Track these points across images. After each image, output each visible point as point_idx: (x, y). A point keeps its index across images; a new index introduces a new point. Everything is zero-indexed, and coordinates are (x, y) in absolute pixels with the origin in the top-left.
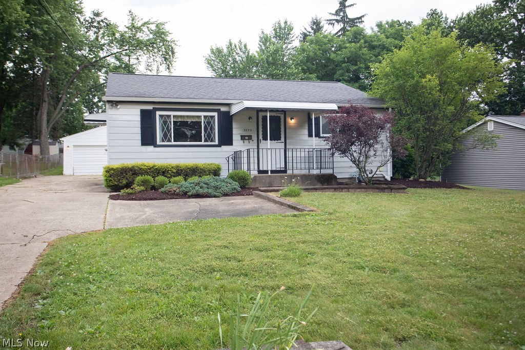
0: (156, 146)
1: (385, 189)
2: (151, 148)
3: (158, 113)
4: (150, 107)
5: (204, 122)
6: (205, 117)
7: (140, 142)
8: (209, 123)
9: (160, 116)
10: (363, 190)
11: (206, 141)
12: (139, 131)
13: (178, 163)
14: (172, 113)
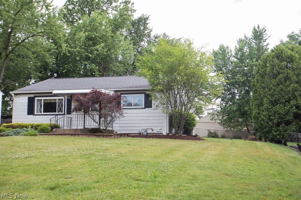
0: (34, 115)
1: (100, 135)
2: (32, 116)
3: (36, 98)
4: (32, 96)
5: (58, 102)
6: (59, 99)
7: (27, 113)
8: (61, 102)
9: (37, 100)
10: (87, 136)
11: (59, 112)
12: (27, 107)
13: (33, 123)
14: (43, 98)
